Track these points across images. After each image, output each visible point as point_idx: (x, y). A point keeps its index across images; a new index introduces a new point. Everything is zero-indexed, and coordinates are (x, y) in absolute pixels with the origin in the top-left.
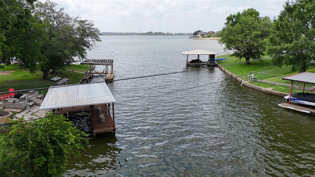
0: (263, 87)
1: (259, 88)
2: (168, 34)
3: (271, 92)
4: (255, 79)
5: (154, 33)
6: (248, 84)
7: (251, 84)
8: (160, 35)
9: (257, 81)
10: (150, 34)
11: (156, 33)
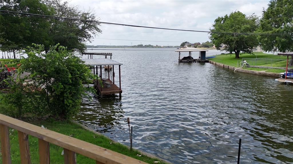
0: (256, 70)
1: (252, 72)
2: (157, 47)
3: (265, 74)
4: (248, 64)
5: (144, 46)
6: (241, 70)
7: (244, 69)
8: (150, 47)
9: (249, 67)
10: (141, 46)
11: (146, 46)
